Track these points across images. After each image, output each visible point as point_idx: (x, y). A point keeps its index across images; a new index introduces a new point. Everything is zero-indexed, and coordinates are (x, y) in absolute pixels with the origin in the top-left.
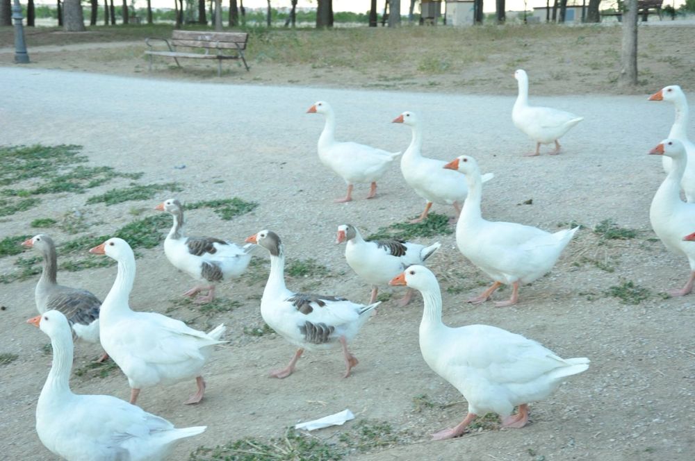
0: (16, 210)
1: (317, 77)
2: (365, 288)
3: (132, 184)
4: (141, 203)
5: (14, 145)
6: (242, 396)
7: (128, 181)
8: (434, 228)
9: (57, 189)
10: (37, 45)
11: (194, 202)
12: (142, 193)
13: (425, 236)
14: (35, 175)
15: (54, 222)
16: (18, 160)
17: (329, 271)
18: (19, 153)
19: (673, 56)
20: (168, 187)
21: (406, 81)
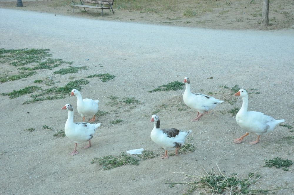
3: (69, 66)
4: (73, 75)
5: (23, 48)
7: (68, 65)
8: (177, 87)
9: (42, 68)
11: (93, 75)
12: (73, 70)
13: (173, 90)
14: (33, 61)
15: (42, 81)
16: (26, 55)
17: (139, 102)
18: (26, 52)
20: (83, 68)
21: (178, 21)
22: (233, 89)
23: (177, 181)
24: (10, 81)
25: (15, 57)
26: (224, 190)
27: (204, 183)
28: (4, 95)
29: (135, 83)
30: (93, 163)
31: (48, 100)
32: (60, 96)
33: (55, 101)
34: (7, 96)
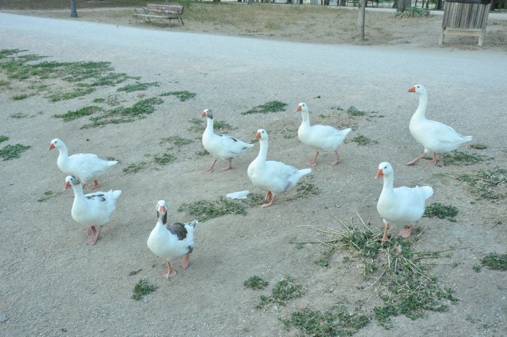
0: (85, 93)
1: (216, 29)
2: (248, 135)
3: (137, 82)
4: (142, 92)
5: (79, 61)
6: (198, 182)
7: (134, 81)
8: (277, 108)
9: (102, 84)
10: (80, 8)
11: (167, 92)
12: (142, 87)
13: (273, 111)
14: (91, 76)
15: (103, 100)
16: (82, 69)
17: (231, 127)
18: (82, 65)
19: (379, 27)
20: (154, 84)
21: (259, 33)
22: (349, 111)
23: (306, 239)
24: (64, 99)
25: (70, 72)
26: (378, 253)
27: (347, 242)
28: (56, 116)
29: (223, 103)
30: (180, 210)
31: (113, 124)
32: (128, 119)
33: (121, 125)
34: (61, 119)
